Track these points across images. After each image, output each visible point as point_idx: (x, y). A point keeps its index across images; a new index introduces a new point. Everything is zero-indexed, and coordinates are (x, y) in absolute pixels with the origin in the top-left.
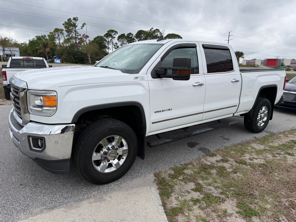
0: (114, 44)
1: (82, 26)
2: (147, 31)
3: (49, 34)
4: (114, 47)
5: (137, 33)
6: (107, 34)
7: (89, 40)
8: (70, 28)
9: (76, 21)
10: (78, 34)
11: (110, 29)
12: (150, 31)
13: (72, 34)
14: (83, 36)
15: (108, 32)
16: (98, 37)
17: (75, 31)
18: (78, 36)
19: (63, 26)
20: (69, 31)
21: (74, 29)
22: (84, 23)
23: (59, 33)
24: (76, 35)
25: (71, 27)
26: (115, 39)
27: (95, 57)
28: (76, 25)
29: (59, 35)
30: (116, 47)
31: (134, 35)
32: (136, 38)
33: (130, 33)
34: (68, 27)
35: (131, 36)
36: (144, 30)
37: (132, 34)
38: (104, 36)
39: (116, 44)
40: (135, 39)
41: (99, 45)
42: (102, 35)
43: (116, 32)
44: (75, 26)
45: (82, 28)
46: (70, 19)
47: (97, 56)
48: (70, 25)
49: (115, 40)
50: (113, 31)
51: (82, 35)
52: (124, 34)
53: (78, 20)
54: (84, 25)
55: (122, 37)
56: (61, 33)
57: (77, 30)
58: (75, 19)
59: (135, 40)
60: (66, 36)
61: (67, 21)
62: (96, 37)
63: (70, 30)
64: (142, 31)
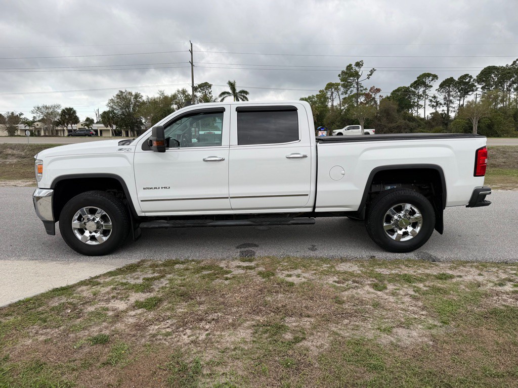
0: (431, 98)
1: (370, 73)
2: (505, 66)
3: (319, 93)
4: (430, 103)
5: (479, 73)
6: (415, 82)
7: (380, 96)
8: (349, 81)
9: (360, 68)
10: (362, 89)
11: (424, 72)
12: (512, 65)
13: (351, 89)
14: (370, 91)
15: (418, 78)
16: (398, 90)
17: (357, 83)
18: (361, 91)
19: (339, 78)
20: (347, 86)
21: (356, 80)
22: (372, 69)
23: (333, 90)
24: (358, 90)
25: (351, 78)
26: (431, 89)
27: (387, 125)
28: (360, 73)
29: (332, 93)
30: (433, 103)
31: (475, 77)
32: (478, 83)
33: (466, 75)
34: (347, 78)
35: (467, 80)
36: (497, 65)
37: (471, 77)
38: (411, 86)
39: (435, 97)
40: (476, 84)
41: (398, 103)
42: (408, 85)
43: (435, 77)
44: (357, 75)
45: (368, 78)
46: (350, 65)
47: (392, 123)
48: (350, 74)
49: (432, 92)
50: (428, 75)
51: (369, 89)
52: (452, 78)
53: (362, 66)
54: (372, 72)
55: (448, 83)
56: (335, 89)
57: (360, 82)
58: (358, 64)
59: (475, 86)
60: (342, 94)
61: (345, 69)
62: (394, 89)
63: (350, 82)
64: (494, 68)
